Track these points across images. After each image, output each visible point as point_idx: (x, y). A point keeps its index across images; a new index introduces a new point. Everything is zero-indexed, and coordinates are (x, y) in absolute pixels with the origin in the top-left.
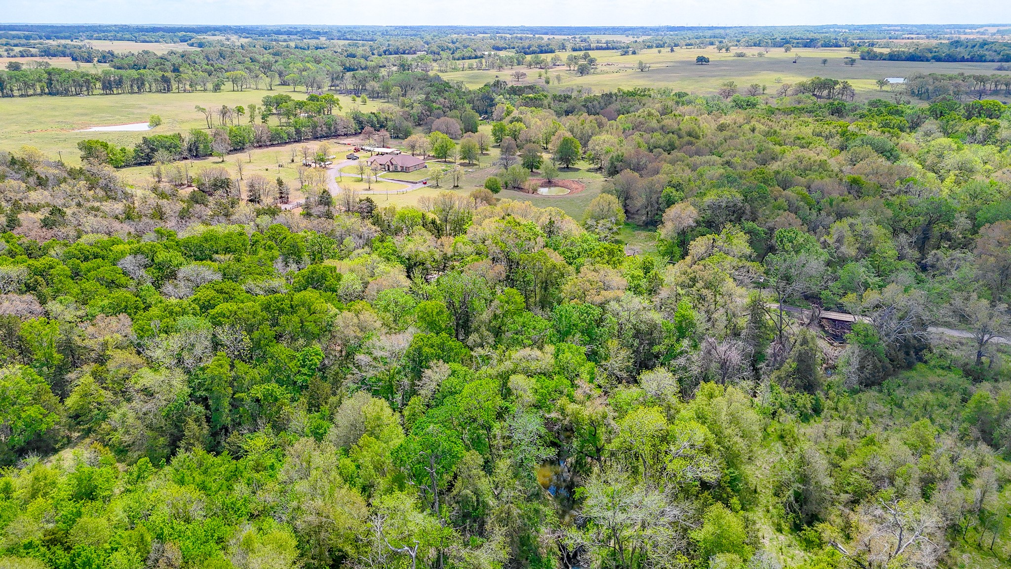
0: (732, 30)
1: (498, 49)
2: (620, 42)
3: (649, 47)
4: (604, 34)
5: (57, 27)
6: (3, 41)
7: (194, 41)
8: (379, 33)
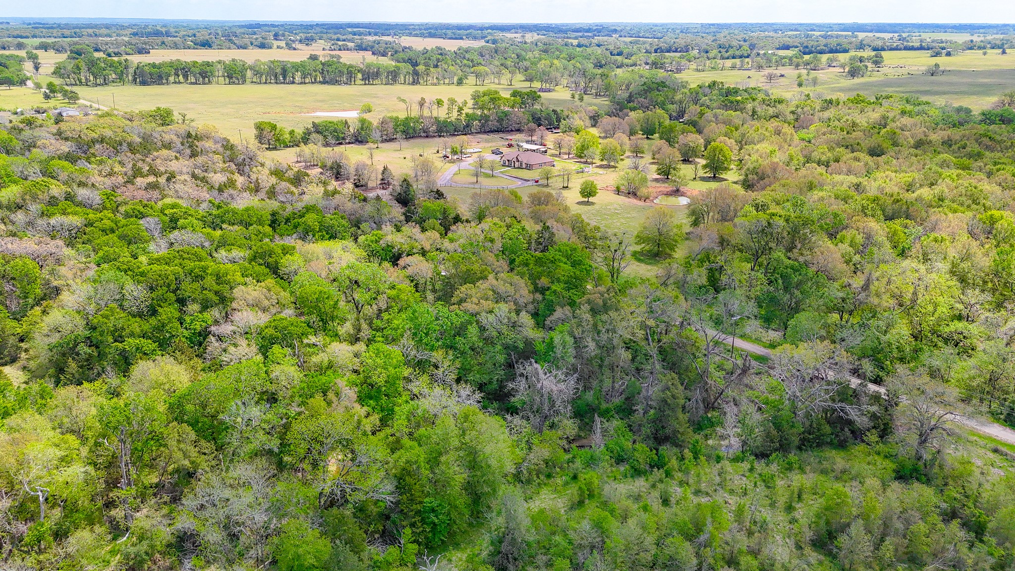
1: (787, 48)
5: (392, 25)
6: (335, 37)
7: (489, 38)
8: (679, 31)
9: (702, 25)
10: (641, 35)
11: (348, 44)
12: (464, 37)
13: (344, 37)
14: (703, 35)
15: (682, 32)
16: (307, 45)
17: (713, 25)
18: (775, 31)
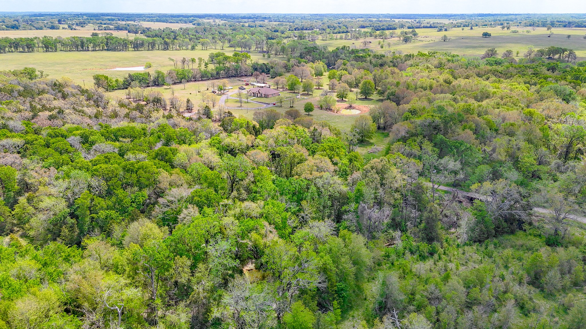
0: (520, 16)
1: (363, 27)
2: (442, 23)
3: (458, 27)
4: (436, 18)
5: (130, 14)
6: (99, 22)
7: (195, 22)
8: (300, 18)
9: (311, 15)
10: (281, 20)
11: (110, 26)
12: (179, 22)
13: (105, 22)
14: (316, 20)
15: (302, 18)
16: (82, 27)
17: (317, 15)
18: (352, 18)
